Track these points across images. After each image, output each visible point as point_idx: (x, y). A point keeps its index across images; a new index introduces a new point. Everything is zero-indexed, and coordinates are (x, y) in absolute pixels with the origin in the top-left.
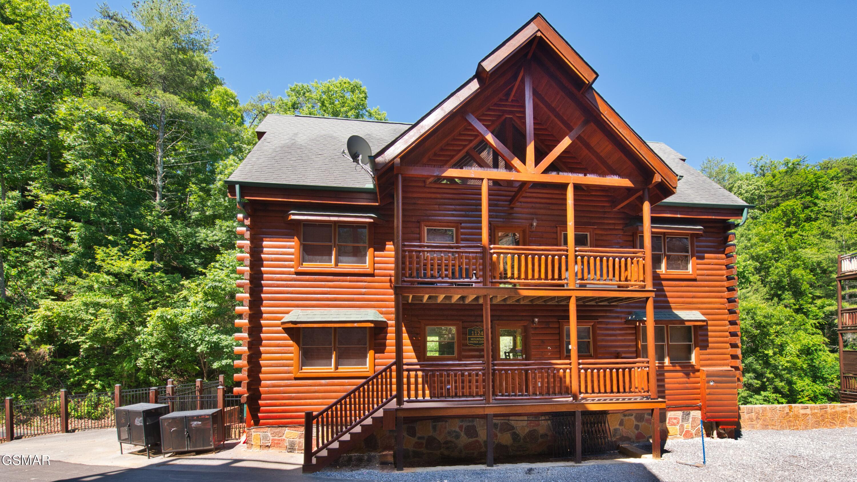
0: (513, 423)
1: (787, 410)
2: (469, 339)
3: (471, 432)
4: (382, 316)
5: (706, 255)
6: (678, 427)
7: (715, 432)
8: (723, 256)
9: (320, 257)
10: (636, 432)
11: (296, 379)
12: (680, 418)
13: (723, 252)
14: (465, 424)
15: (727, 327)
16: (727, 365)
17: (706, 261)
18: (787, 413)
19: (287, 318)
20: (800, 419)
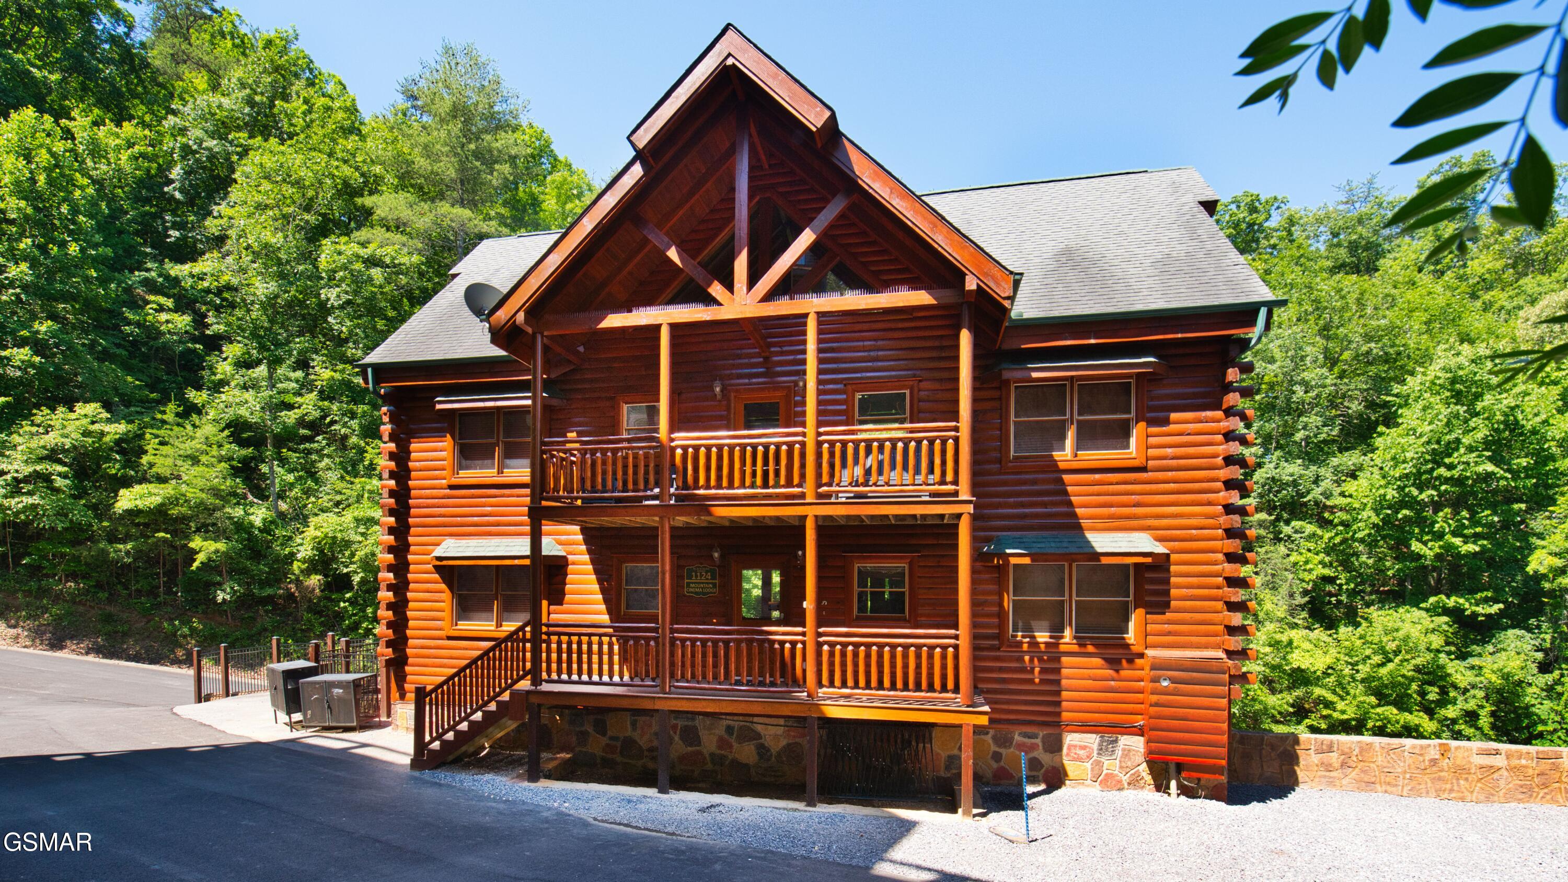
0: (759, 728)
1: (1434, 753)
2: (688, 584)
3: (691, 736)
4: (560, 547)
5: (1174, 416)
6: (1088, 765)
7: (1173, 784)
8: (1219, 414)
9: (479, 462)
10: (995, 765)
11: (450, 638)
12: (1095, 747)
13: (1217, 407)
14: (680, 723)
15: (1219, 567)
16: (1217, 647)
17: (1172, 427)
18: (1434, 762)
19: (439, 552)
20: (1470, 777)
